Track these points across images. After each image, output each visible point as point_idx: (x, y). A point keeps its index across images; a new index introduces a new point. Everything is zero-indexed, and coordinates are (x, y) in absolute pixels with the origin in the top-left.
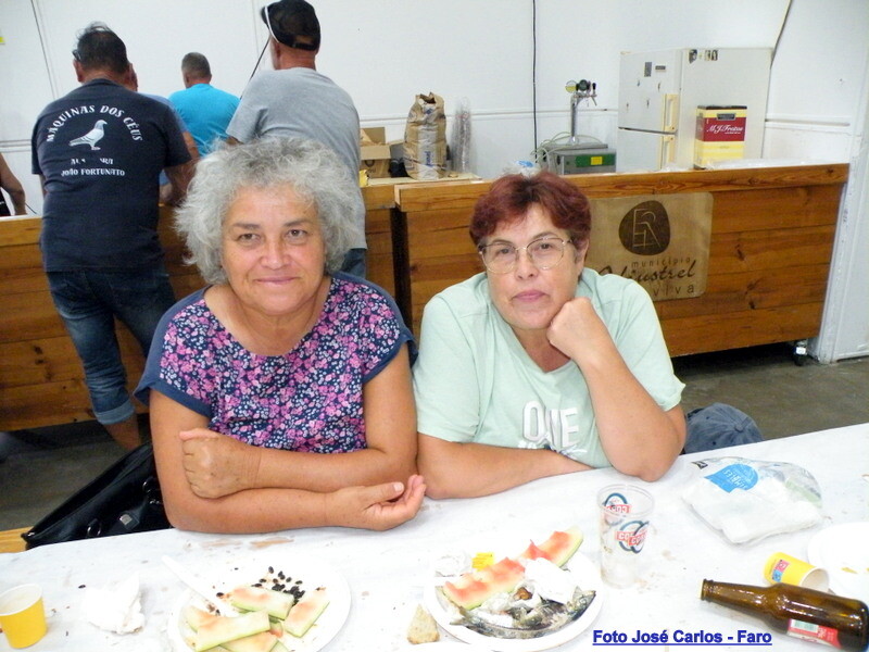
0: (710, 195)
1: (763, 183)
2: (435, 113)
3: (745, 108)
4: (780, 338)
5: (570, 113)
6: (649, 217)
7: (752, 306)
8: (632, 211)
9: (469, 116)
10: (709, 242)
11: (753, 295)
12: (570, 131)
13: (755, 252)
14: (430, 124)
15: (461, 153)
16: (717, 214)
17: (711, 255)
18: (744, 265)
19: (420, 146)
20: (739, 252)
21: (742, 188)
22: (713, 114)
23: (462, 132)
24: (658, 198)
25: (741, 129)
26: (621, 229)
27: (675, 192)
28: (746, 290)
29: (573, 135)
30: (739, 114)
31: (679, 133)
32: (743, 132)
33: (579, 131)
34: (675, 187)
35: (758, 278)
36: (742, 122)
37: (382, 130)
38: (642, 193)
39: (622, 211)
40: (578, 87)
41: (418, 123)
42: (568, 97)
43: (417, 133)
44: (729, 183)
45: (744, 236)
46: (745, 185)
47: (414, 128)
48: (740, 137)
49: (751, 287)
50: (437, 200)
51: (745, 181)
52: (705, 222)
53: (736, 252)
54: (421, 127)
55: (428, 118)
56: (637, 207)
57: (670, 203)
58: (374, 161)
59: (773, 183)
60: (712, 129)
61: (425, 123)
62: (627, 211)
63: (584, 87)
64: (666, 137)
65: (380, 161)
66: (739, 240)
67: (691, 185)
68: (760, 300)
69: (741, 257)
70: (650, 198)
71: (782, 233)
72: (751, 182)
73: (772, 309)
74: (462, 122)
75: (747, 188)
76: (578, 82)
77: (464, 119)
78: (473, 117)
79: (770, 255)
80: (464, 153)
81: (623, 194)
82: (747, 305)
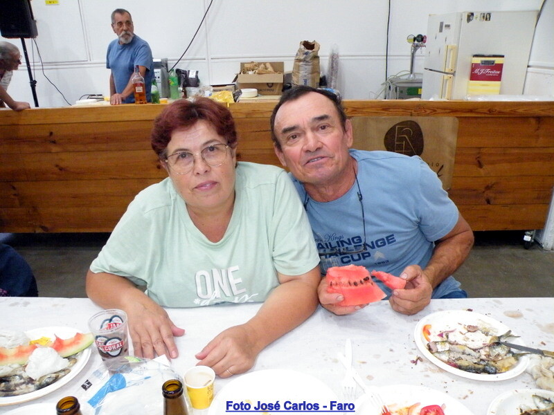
0: (457, 120)
1: (500, 112)
2: (311, 54)
3: (503, 56)
4: (511, 228)
5: (410, 58)
6: (408, 133)
7: (488, 202)
8: (394, 127)
9: (338, 57)
10: (454, 152)
11: (490, 194)
12: (409, 69)
13: (492, 163)
14: (307, 62)
15: (331, 82)
16: (460, 134)
17: (455, 163)
18: (482, 172)
19: (300, 75)
20: (479, 161)
21: (483, 115)
22: (478, 60)
23: (332, 67)
24: (414, 119)
25: (498, 72)
26: (386, 138)
27: (428, 115)
28: (483, 190)
29: (411, 73)
30: (498, 61)
31: (456, 73)
32: (500, 75)
33: (416, 70)
34: (428, 111)
35: (493, 182)
36: (500, 67)
37: (281, 64)
38: (403, 115)
39: (386, 127)
40: (415, 39)
41: (299, 60)
42: (409, 46)
43: (299, 66)
44: (471, 111)
45: (483, 151)
46: (485, 113)
47: (297, 63)
48: (498, 78)
49: (488, 188)
50: (254, 112)
51: (486, 111)
52: (452, 139)
53: (476, 161)
54: (301, 63)
55: (306, 58)
56: (398, 124)
57: (424, 123)
58: (273, 84)
59: (509, 114)
60: (477, 71)
61: (304, 60)
62: (391, 126)
63: (420, 39)
64: (446, 76)
65: (277, 84)
66: (479, 153)
67: (443, 111)
68: (495, 198)
69: (480, 165)
70: (409, 118)
71: (516, 151)
72: (490, 111)
73: (505, 205)
74: (333, 61)
75: (487, 116)
76: (416, 36)
77: (334, 59)
78: (340, 58)
79: (506, 166)
80: (333, 81)
81: (388, 114)
82: (484, 200)
